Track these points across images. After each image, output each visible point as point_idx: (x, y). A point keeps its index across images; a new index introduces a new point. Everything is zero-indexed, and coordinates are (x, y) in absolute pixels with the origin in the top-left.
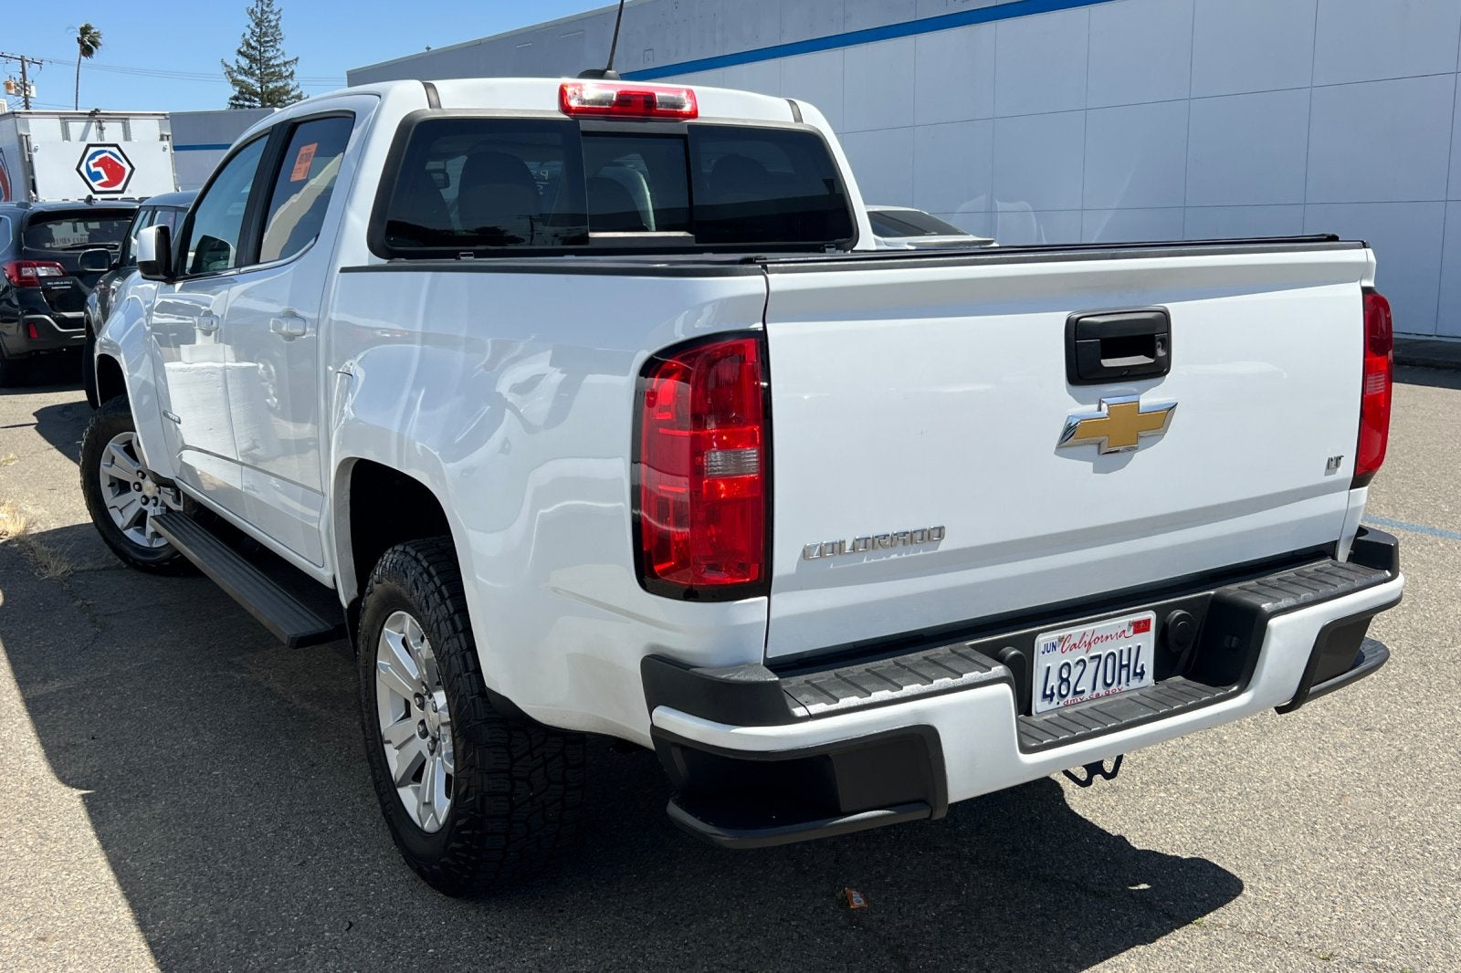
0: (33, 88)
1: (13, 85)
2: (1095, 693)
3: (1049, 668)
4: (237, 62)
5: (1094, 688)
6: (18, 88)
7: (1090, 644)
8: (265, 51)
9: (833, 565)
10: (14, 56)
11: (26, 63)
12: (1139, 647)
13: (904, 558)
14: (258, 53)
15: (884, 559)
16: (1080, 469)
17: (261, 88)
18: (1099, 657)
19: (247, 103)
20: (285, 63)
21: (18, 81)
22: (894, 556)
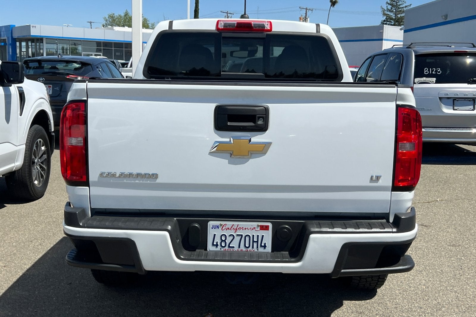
0: (309, 19)
1: (302, 18)
2: (240, 249)
3: (215, 235)
4: (387, 7)
5: (239, 247)
6: (304, 19)
7: (236, 229)
8: (398, 2)
9: (112, 180)
10: (304, 8)
11: (307, 10)
12: (263, 236)
13: (141, 183)
14: (395, 3)
15: (133, 182)
16: (222, 163)
17: (395, 17)
18: (242, 235)
19: (388, 23)
20: (406, 7)
21: (304, 17)
22: (137, 181)
